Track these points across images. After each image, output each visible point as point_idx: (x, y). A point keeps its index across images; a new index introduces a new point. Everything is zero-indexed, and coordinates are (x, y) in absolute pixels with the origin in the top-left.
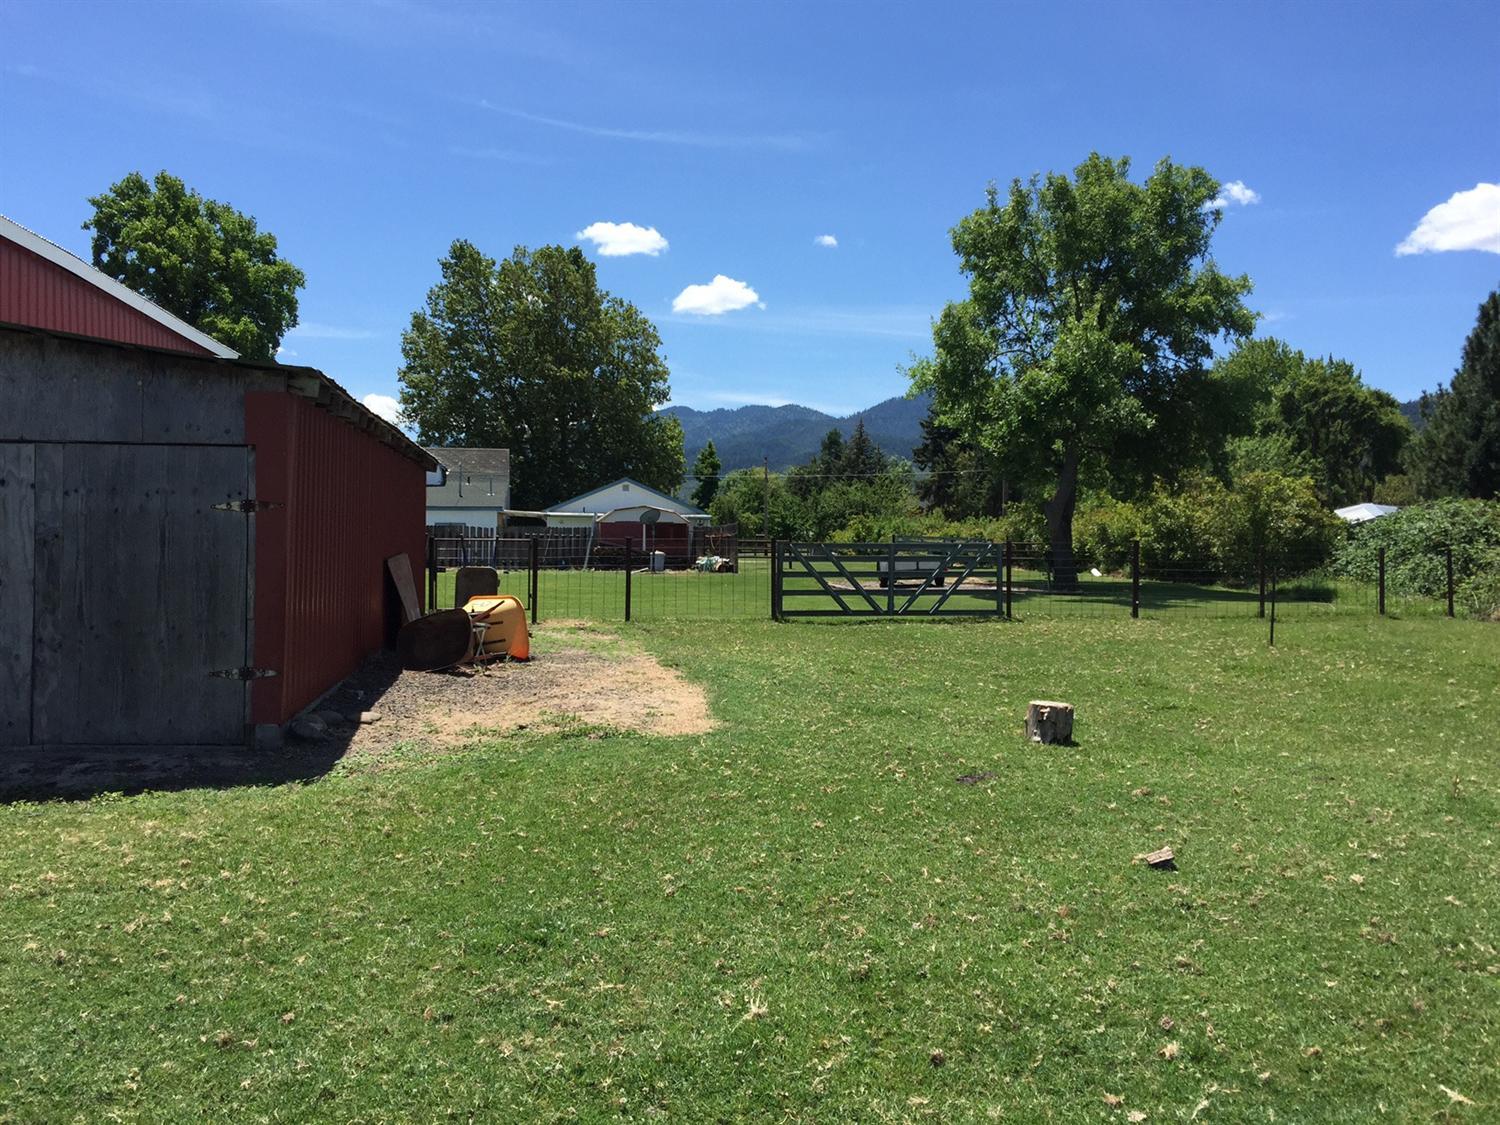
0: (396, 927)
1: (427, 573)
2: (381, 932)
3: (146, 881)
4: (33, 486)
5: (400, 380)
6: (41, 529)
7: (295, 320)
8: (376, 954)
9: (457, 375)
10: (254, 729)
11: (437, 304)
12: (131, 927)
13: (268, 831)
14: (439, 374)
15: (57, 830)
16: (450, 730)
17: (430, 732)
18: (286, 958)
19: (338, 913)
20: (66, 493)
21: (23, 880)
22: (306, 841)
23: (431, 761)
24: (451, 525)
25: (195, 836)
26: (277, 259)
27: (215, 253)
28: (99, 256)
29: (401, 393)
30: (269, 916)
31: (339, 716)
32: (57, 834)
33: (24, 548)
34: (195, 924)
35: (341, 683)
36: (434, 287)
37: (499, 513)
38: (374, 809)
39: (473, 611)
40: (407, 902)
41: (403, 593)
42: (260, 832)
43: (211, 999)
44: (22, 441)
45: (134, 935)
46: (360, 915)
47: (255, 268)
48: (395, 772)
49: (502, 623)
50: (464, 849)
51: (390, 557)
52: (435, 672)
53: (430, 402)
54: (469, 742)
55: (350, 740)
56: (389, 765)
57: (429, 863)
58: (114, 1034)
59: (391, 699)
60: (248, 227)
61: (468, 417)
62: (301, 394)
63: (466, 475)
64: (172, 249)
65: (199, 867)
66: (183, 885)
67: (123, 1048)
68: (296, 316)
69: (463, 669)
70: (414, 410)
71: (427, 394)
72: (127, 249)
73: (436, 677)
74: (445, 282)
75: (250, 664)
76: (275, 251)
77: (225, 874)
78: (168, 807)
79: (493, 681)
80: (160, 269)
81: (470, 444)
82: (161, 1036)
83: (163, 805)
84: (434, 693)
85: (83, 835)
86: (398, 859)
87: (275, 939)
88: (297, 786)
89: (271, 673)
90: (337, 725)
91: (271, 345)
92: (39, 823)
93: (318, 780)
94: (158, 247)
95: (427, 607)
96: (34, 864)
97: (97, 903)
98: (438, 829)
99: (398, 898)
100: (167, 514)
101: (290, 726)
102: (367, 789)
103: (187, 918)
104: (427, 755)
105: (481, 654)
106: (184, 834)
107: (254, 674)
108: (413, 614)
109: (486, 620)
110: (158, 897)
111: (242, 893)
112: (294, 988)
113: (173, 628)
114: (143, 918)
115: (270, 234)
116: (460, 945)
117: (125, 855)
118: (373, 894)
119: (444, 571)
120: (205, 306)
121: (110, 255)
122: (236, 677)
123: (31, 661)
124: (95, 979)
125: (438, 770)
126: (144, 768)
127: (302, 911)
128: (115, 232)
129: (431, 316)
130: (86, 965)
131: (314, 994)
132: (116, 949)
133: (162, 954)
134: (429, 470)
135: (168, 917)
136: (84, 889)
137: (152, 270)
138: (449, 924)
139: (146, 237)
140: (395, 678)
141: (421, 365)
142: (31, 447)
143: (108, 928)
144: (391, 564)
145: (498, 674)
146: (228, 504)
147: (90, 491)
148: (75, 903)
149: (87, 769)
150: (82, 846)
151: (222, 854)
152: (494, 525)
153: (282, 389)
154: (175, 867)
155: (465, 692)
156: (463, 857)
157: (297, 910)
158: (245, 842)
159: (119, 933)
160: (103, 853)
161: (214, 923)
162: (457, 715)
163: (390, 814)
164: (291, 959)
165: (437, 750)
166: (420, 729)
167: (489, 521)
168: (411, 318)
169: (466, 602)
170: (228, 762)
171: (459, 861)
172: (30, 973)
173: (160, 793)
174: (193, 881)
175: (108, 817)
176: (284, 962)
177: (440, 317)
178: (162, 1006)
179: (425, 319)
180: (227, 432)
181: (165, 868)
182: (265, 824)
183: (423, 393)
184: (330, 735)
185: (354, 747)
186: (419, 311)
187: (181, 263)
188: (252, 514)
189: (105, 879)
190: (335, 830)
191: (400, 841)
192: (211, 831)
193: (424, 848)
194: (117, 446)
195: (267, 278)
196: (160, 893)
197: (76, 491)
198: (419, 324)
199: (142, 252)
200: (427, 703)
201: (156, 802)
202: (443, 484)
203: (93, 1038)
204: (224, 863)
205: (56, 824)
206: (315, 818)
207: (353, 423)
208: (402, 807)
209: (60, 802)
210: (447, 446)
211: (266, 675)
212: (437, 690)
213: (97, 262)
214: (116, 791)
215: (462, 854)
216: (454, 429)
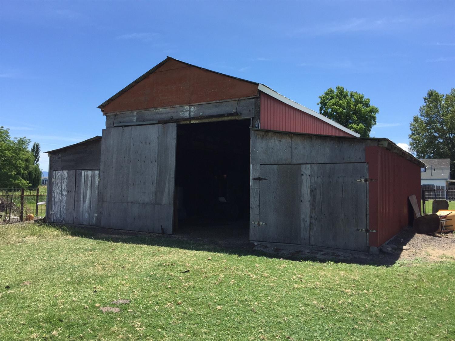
0: (422, 319)
1: (422, 201)
2: (417, 320)
3: (343, 289)
4: (309, 175)
5: (409, 138)
6: (311, 187)
7: (375, 123)
8: (416, 327)
9: (430, 135)
10: (370, 248)
11: (422, 112)
12: (340, 302)
13: (377, 280)
14: (423, 135)
15: (318, 270)
16: (434, 255)
17: (427, 255)
18: (386, 321)
19: (401, 310)
20: (317, 177)
21: (311, 283)
22: (389, 285)
23: (428, 265)
24: (429, 185)
25: (355, 278)
26: (370, 105)
27: (352, 106)
28: (321, 111)
29: (410, 142)
30: (380, 307)
31: (396, 247)
32: (318, 272)
33: (307, 192)
34: (358, 305)
35: (395, 236)
36: (421, 106)
37: (446, 181)
38: (411, 279)
39: (440, 215)
40: (425, 311)
41: (414, 207)
42: (374, 280)
43: (365, 329)
44: (307, 164)
45: (341, 304)
46: (409, 312)
47: (364, 109)
48: (416, 267)
49: (451, 219)
50: (443, 297)
51: (410, 196)
52: (427, 235)
53: (420, 145)
54: (442, 260)
55: (400, 255)
56: (414, 265)
57: (431, 300)
58: (338, 333)
59: (412, 242)
60: (362, 97)
61: (434, 148)
62: (382, 146)
63: (433, 168)
64: (340, 107)
65: (358, 288)
66: (354, 292)
67: (341, 337)
68: (376, 122)
69: (437, 235)
70: (414, 148)
71: (419, 142)
72: (328, 108)
73: (428, 237)
74: (425, 104)
75: (368, 228)
76: (369, 103)
77: (365, 291)
78: (347, 268)
79: (449, 240)
80: (337, 113)
81: (436, 158)
82: (351, 336)
83: (345, 267)
84: (427, 242)
85: (325, 273)
86: (420, 297)
87: (382, 315)
88: (384, 267)
89: (374, 231)
90: (395, 249)
91: (368, 131)
92: (313, 268)
93: (391, 266)
94: (337, 107)
95: (422, 213)
96: (313, 279)
97: (330, 293)
98: (433, 289)
99: (422, 309)
100: (343, 183)
101: (381, 248)
102: (408, 272)
103: (355, 303)
104: (427, 263)
105: (444, 230)
106: (352, 277)
107: (369, 231)
108: (418, 215)
109: (445, 218)
110: (347, 295)
111: (371, 298)
112: (389, 331)
113: (346, 215)
114: (343, 300)
115: (368, 98)
116: (445, 330)
117: (336, 281)
118: (412, 306)
119: (428, 201)
120: (349, 122)
121: (324, 111)
122: (364, 231)
123: (309, 223)
124: (332, 315)
125: (432, 268)
126: (339, 255)
127: (390, 307)
128: (325, 104)
129: (420, 116)
130: (329, 311)
131: (396, 335)
132: (337, 308)
133: (350, 312)
134: (421, 167)
135: (350, 301)
136: (327, 289)
137: (335, 114)
138: (440, 322)
139: (333, 104)
140: (413, 236)
141: (417, 133)
142: (309, 165)
143: (334, 301)
144: (410, 198)
145: (451, 237)
146: (361, 180)
147: (323, 177)
148: (325, 292)
149: (324, 254)
150: (325, 276)
151: (364, 285)
152: (445, 185)
153: (376, 145)
154: (351, 287)
155: (439, 243)
156: (444, 300)
157: (388, 307)
158: (370, 283)
159: (337, 303)
160: (331, 279)
161: (363, 305)
162: (437, 250)
163: (416, 281)
164: (388, 322)
165: (430, 262)
166: (424, 254)
167: (443, 184)
168: (413, 118)
169: (437, 211)
170: (363, 257)
171: (442, 301)
172: (315, 310)
173: (344, 264)
174: (356, 292)
175: (331, 269)
176: (386, 323)
177: (423, 116)
178: (351, 328)
179: (418, 118)
180: (360, 159)
181: (348, 286)
182: (376, 278)
183: (417, 142)
184: (393, 252)
185: (401, 257)
186: (416, 115)
187: (343, 110)
188: (367, 183)
189: (332, 287)
190: (398, 283)
191: (420, 290)
192: (360, 277)
193: (429, 294)
194: (330, 164)
195: (367, 111)
196: (347, 293)
197: (320, 177)
198: (416, 119)
199: (332, 109)
200: (425, 245)
201: (343, 266)
202: (425, 171)
203: (333, 333)
204: (365, 288)
205: (317, 269)
206: (391, 278)
207: (397, 154)
208: (420, 280)
209: (318, 262)
210: (426, 159)
211: (373, 232)
212: (428, 241)
213: (321, 113)
214: (333, 261)
215: (443, 299)
216: (429, 153)
